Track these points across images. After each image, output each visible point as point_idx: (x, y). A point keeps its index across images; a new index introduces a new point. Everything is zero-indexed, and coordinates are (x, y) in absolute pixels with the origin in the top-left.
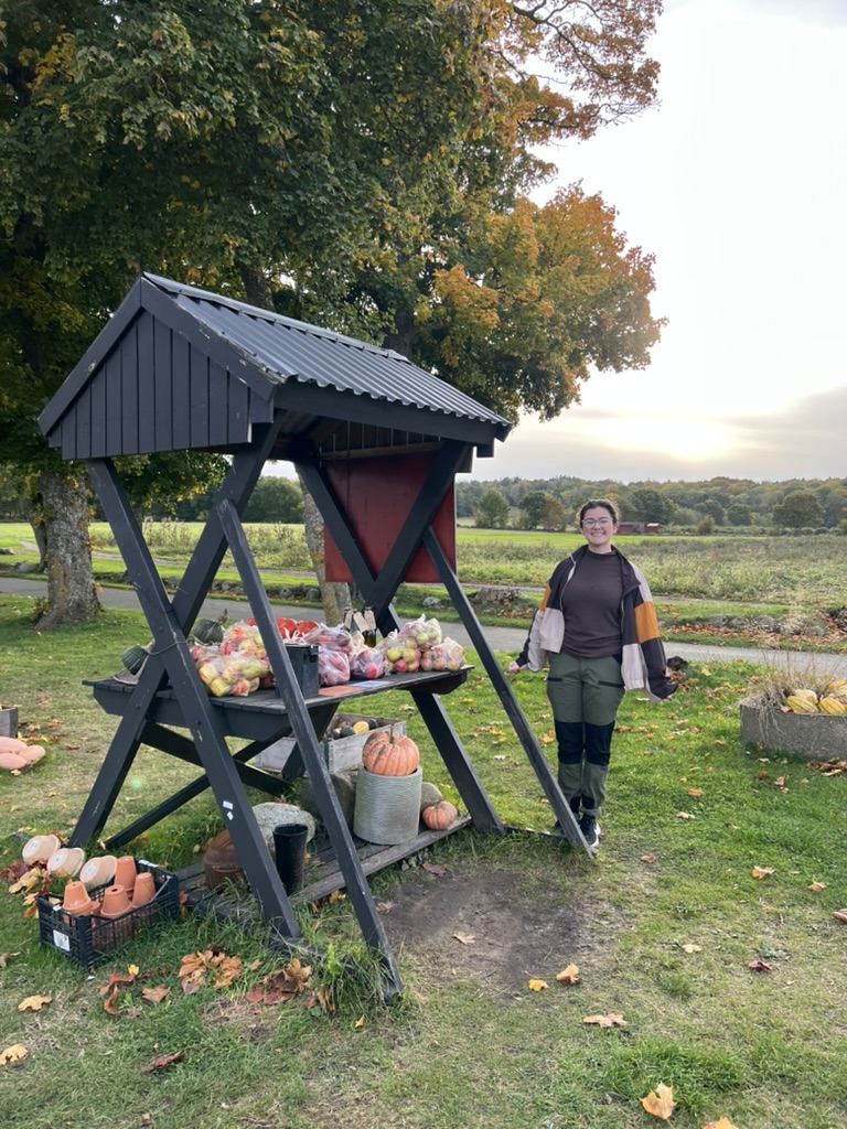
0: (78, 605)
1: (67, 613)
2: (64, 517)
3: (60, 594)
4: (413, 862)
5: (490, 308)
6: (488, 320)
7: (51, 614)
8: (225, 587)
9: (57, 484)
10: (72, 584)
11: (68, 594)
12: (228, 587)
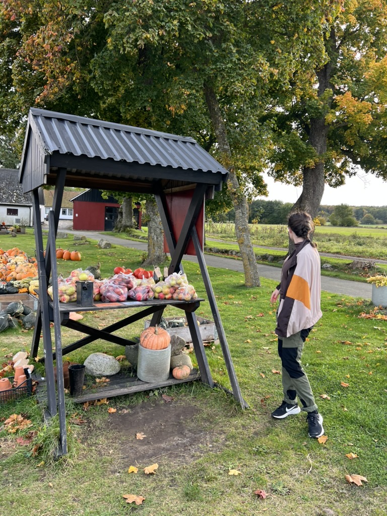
0: (158, 257)
1: (154, 260)
2: (154, 220)
3: (152, 252)
4: (156, 393)
5: (368, 112)
6: (366, 120)
7: (148, 261)
8: (234, 253)
9: (151, 206)
10: (156, 248)
11: (155, 252)
12: (235, 253)
